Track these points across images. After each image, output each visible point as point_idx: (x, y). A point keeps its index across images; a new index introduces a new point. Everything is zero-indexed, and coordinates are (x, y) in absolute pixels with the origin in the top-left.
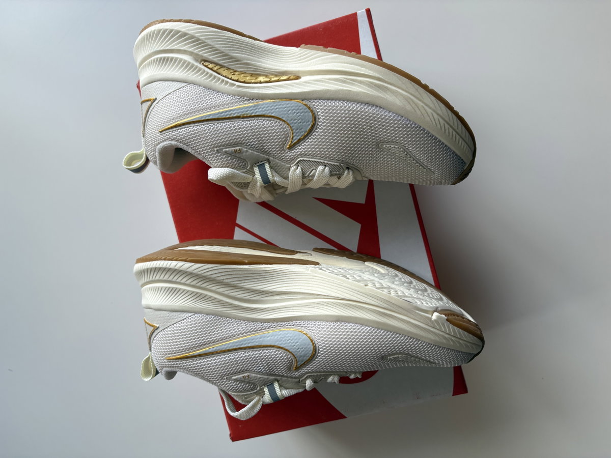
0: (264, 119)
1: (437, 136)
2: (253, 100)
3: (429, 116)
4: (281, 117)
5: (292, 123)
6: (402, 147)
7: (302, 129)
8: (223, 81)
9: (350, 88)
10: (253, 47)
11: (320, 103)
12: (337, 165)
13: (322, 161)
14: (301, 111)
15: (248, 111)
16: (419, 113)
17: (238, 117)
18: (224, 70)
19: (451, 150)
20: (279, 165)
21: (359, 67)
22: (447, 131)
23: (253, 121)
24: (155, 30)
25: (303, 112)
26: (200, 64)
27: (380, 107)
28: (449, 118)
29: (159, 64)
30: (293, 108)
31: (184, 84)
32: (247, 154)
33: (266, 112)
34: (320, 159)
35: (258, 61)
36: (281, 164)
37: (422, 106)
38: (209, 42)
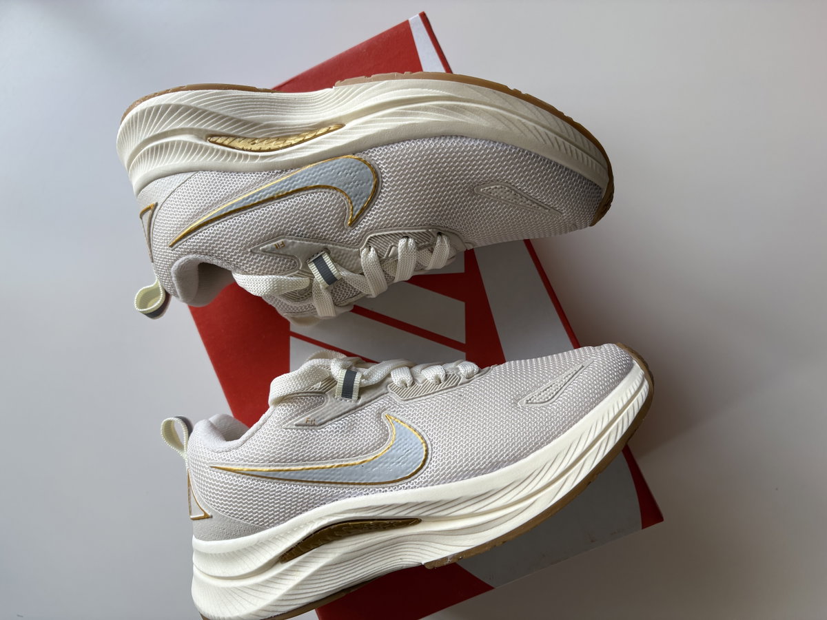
0: (306, 192)
1: (551, 158)
2: (286, 171)
3: (532, 132)
4: (329, 184)
5: (347, 188)
6: (506, 184)
7: (362, 193)
8: (240, 156)
9: (413, 120)
10: (272, 102)
11: (378, 151)
12: (423, 233)
13: (401, 232)
14: (355, 169)
15: (283, 186)
16: (516, 131)
17: (272, 199)
18: (239, 142)
19: (575, 174)
20: (342, 252)
21: (419, 90)
22: (562, 147)
23: (293, 198)
24: (137, 113)
25: (358, 170)
26: (206, 141)
27: (462, 137)
28: (560, 127)
29: (151, 158)
30: (342, 168)
31: (189, 175)
32: (295, 246)
33: (307, 182)
34: (397, 229)
35: (283, 119)
36: (345, 250)
37: (518, 120)
38: (211, 109)
